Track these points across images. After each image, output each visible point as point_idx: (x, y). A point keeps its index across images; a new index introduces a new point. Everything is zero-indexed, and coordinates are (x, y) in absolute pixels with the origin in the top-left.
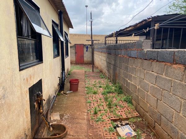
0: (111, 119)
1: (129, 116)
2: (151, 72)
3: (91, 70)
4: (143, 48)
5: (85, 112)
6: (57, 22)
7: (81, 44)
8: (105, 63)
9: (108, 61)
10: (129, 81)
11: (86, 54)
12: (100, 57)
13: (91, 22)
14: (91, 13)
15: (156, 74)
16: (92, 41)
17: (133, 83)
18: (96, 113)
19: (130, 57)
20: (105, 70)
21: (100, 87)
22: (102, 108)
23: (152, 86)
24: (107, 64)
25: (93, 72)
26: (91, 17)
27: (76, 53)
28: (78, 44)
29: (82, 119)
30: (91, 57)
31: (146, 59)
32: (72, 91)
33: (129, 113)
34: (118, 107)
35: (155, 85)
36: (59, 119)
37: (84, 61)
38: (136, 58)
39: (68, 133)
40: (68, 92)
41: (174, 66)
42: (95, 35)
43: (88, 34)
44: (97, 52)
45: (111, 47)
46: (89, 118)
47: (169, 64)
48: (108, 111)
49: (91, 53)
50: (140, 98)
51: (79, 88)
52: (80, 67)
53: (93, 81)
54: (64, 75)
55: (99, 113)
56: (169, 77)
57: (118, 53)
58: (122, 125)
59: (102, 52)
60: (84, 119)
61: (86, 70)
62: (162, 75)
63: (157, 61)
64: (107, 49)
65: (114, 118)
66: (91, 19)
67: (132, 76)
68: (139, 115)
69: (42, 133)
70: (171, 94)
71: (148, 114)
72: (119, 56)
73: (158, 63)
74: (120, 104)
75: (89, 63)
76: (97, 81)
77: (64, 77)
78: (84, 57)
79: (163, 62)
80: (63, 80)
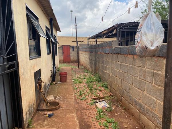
0: (92, 98)
1: (105, 96)
2: (117, 62)
3: (77, 67)
4: (112, 46)
5: (73, 95)
6: (49, 27)
7: (67, 45)
8: (88, 60)
9: (90, 58)
10: (105, 71)
11: (72, 53)
12: (84, 55)
13: (76, 26)
14: (75, 18)
15: (120, 63)
16: (77, 42)
17: (107, 72)
18: (81, 95)
19: (105, 53)
20: (88, 66)
21: (85, 79)
22: (86, 92)
23: (119, 71)
24: (90, 61)
25: (79, 68)
26: (76, 22)
27: (63, 53)
28: (65, 45)
29: (71, 99)
30: (77, 56)
31: (114, 54)
32: (62, 82)
33: (105, 94)
34: (97, 90)
35: (120, 70)
36: (54, 99)
37: (70, 60)
38: (109, 53)
39: (61, 106)
40: (58, 83)
41: (129, 56)
42: (80, 37)
43: (73, 36)
44: (81, 51)
45: (92, 46)
46: (76, 98)
47: (126, 55)
48: (90, 93)
49: (77, 53)
50: (112, 82)
51: (67, 80)
52: (67, 65)
53: (78, 75)
54: (55, 69)
55: (83, 95)
56: (127, 64)
57: (97, 51)
58: (100, 101)
59: (85, 51)
60: (72, 99)
61: (72, 67)
62: (123, 63)
63: (121, 54)
64: (89, 49)
65: (94, 97)
66: (76, 23)
67: (107, 67)
68: (112, 95)
69: (43, 106)
70: (128, 74)
71: (117, 93)
72: (98, 53)
73: (121, 55)
74: (99, 88)
75: (75, 61)
76: (82, 74)
77: (55, 70)
78: (71, 57)
79: (123, 54)
80: (55, 73)
